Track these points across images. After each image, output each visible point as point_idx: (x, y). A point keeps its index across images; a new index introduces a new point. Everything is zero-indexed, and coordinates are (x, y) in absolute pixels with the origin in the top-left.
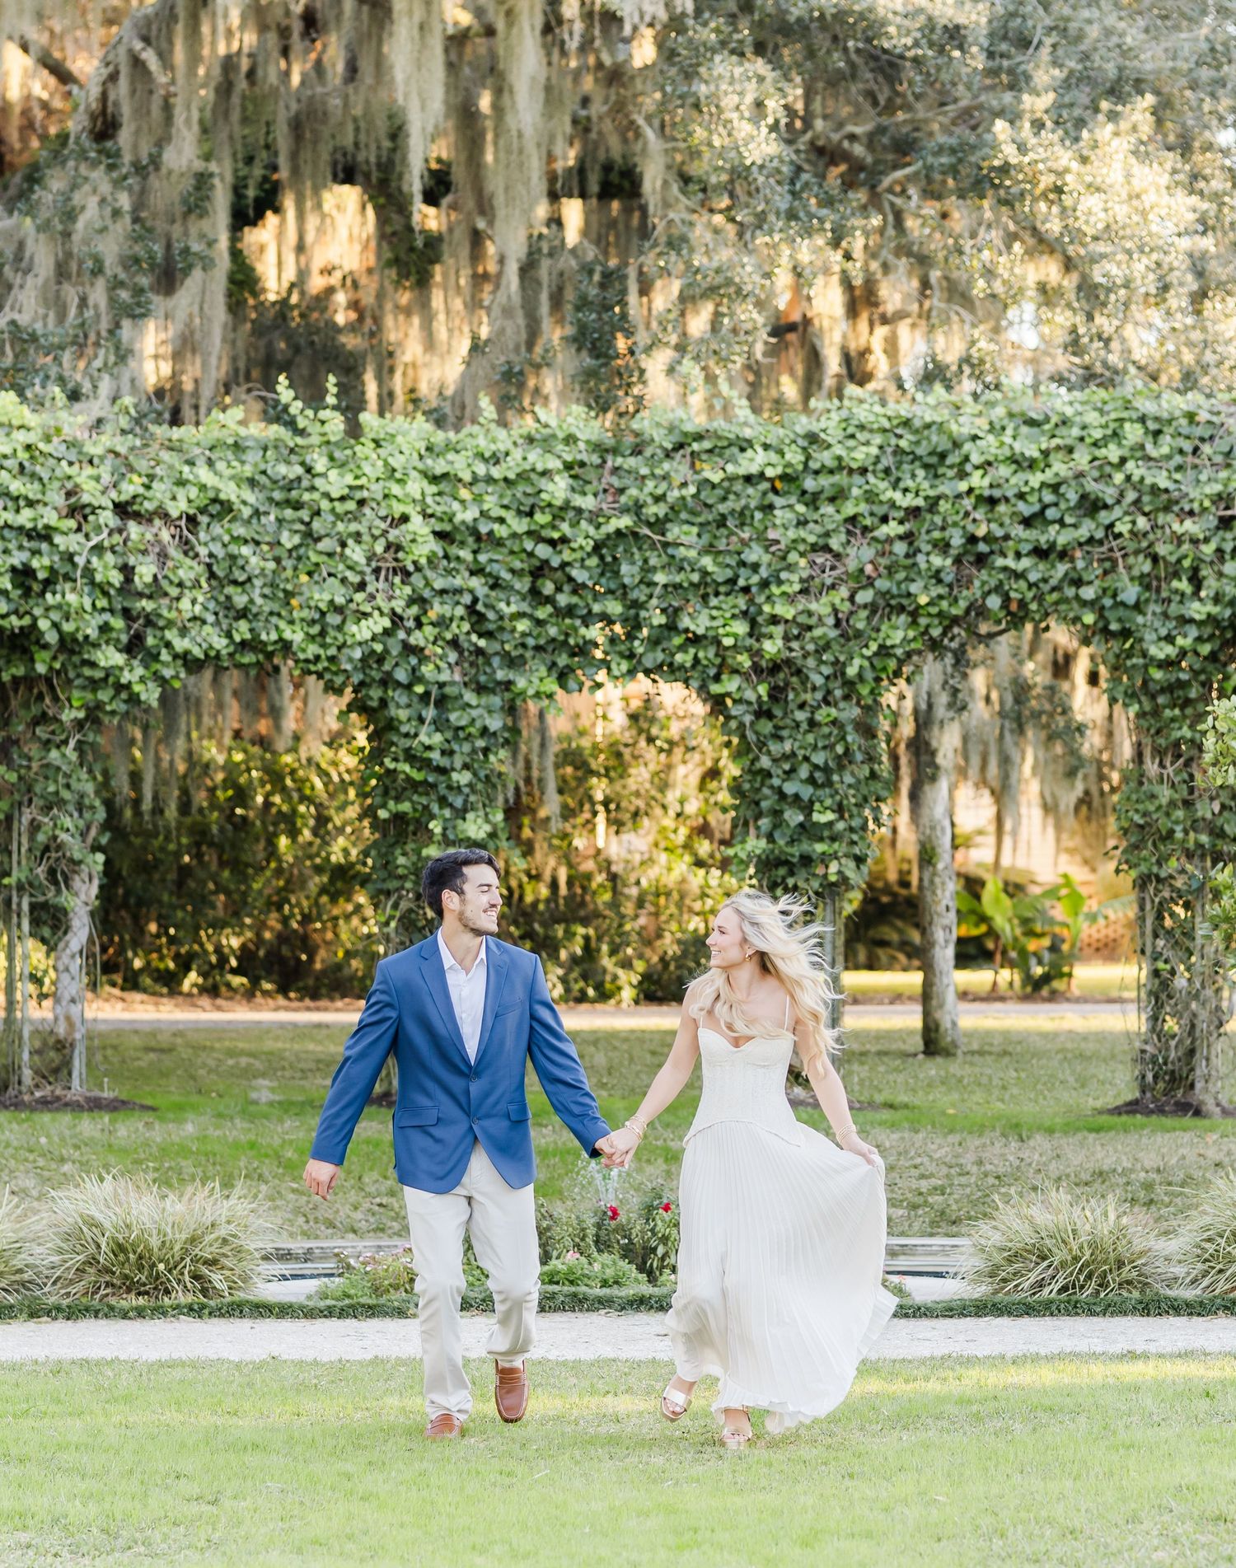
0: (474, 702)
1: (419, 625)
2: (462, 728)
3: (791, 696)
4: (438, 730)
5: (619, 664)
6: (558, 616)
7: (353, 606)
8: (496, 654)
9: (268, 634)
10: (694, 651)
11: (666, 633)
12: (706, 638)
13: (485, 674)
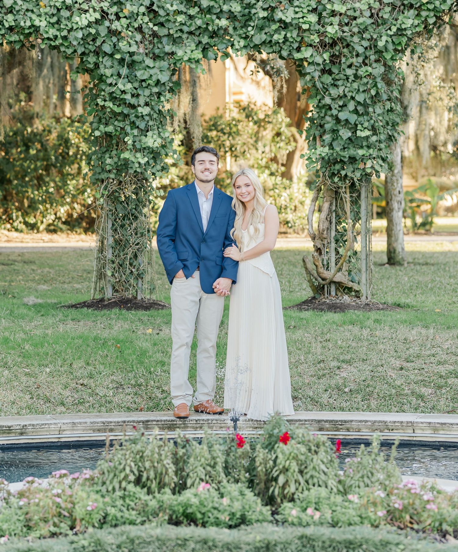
1: (118, 18)
2: (144, 81)
4: (129, 82)
5: (239, 42)
6: (202, 14)
7: (77, 6)
8: (165, 36)
9: (25, 22)
10: (284, 33)
11: (267, 23)
12: (292, 25)
13: (158, 48)
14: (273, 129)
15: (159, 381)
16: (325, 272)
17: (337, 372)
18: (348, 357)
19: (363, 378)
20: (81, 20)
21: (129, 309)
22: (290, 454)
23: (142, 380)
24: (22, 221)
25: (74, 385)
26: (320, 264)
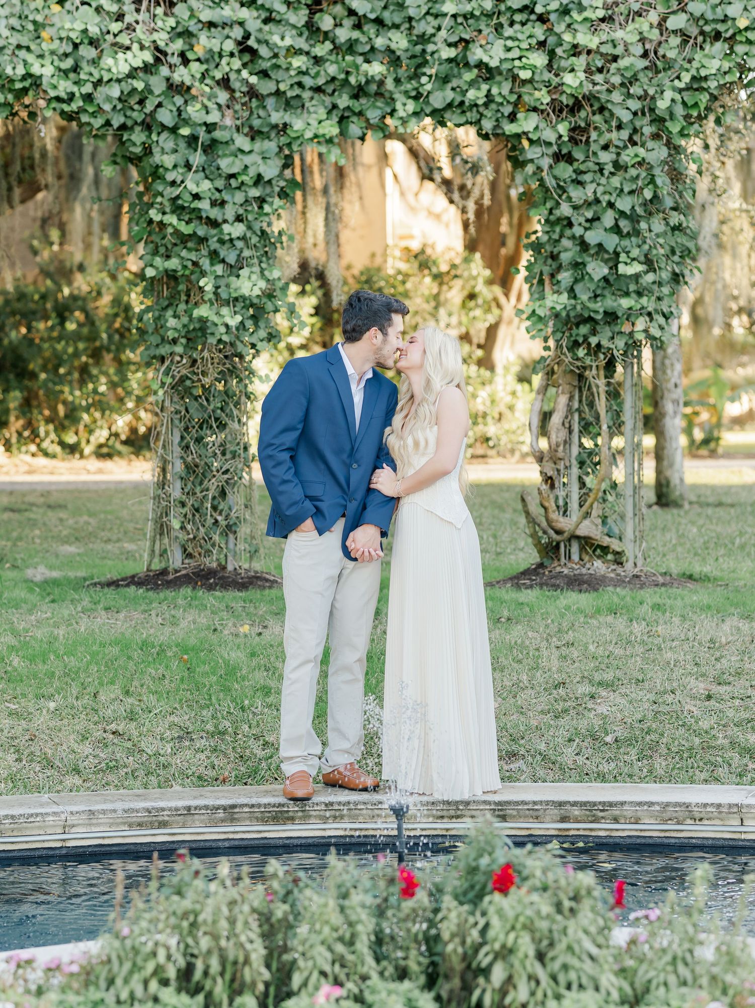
0: (247, 148)
1: (186, 62)
2: (233, 176)
3: (594, 135)
4: (207, 177)
5: (405, 105)
6: (337, 54)
7: (110, 38)
8: (270, 94)
9: (14, 68)
10: (487, 87)
11: (456, 70)
12: (500, 74)
13: (259, 117)
14: (463, 288)
15: (258, 725)
16: (561, 519)
17: (590, 705)
18: (609, 676)
19: (639, 717)
20: (116, 63)
21: (211, 588)
22: (517, 918)
23: (228, 724)
24: (57, 439)
25: (99, 734)
26: (552, 505)
